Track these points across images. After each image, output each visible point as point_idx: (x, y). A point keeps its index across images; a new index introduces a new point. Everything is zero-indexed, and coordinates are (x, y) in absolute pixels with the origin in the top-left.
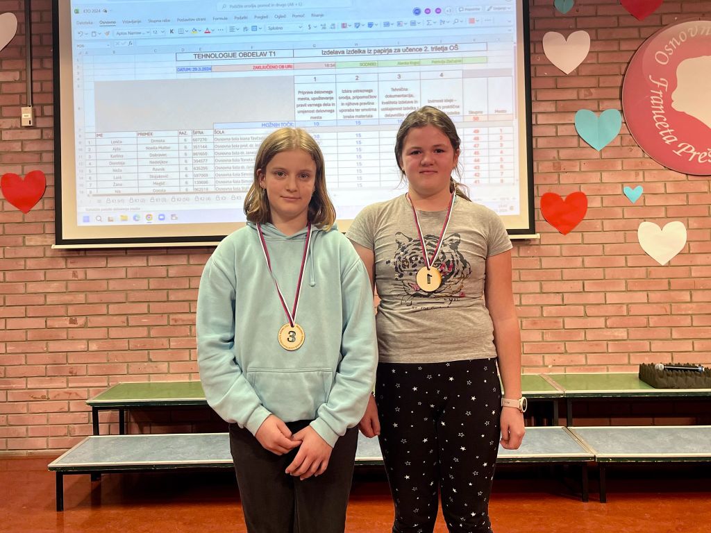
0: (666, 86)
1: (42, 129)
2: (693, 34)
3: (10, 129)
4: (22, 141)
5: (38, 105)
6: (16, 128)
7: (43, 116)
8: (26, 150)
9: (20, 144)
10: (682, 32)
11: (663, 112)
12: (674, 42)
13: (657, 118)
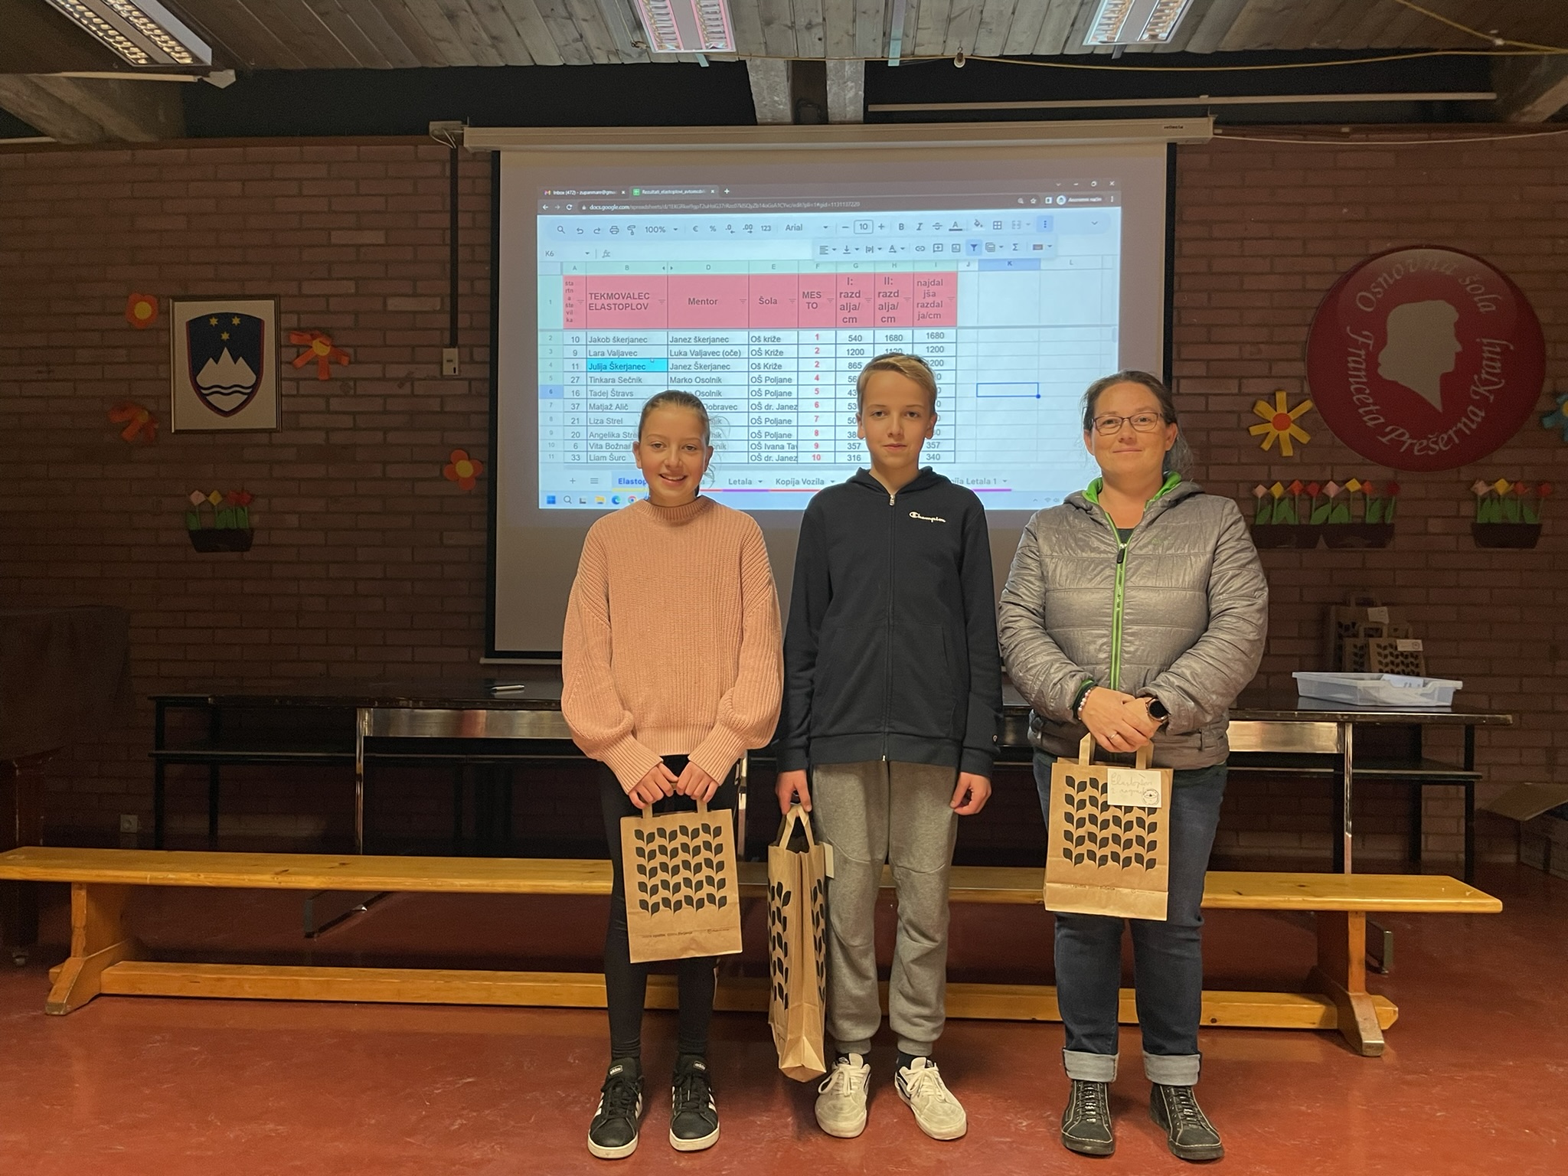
0: (1371, 342)
1: (470, 380)
2: (1413, 268)
3: (425, 379)
4: (442, 397)
5: (464, 346)
6: (434, 378)
7: (472, 361)
8: (447, 409)
9: (438, 400)
10: (1398, 265)
11: (1365, 380)
12: (1385, 280)
13: (1356, 389)
